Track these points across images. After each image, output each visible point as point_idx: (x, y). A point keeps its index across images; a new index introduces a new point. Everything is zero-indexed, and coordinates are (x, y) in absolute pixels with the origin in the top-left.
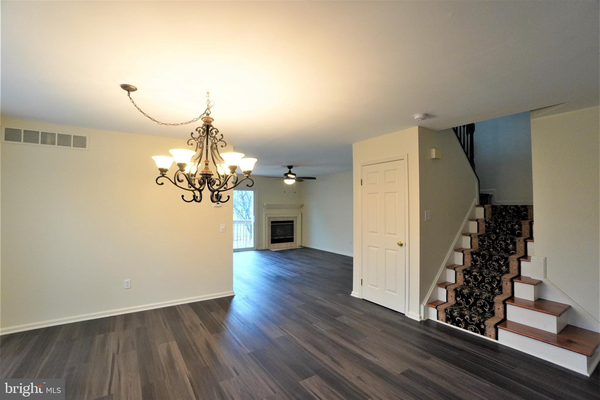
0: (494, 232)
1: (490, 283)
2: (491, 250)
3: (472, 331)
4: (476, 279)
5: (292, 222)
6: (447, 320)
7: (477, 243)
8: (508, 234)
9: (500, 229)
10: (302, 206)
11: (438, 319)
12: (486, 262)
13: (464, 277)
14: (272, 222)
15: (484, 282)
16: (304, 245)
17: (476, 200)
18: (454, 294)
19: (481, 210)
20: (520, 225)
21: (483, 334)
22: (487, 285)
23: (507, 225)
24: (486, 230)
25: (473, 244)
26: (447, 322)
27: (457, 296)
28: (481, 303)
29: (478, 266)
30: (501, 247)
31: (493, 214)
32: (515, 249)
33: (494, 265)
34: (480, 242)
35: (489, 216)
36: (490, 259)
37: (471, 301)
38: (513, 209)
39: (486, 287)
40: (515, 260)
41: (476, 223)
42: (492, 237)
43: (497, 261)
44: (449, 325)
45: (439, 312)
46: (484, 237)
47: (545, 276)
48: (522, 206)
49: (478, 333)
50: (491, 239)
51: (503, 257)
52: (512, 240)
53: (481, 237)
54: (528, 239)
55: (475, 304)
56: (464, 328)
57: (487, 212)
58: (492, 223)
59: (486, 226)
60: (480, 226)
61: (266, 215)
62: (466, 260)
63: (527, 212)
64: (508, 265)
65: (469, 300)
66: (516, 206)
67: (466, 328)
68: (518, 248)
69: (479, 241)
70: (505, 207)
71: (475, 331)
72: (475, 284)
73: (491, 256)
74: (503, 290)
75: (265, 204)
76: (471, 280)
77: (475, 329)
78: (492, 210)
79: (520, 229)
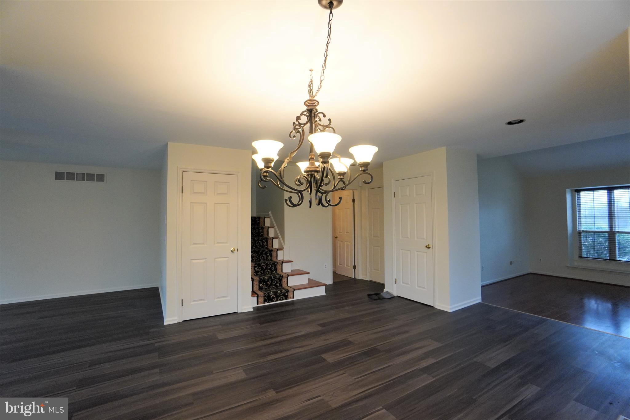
1: (270, 269)
4: (262, 269)
6: (265, 301)
11: (259, 304)
13: (254, 269)
15: (267, 269)
27: (260, 283)
28: (275, 282)
33: (264, 257)
39: (268, 272)
40: (276, 251)
43: (266, 254)
44: (267, 304)
45: (259, 298)
49: (284, 300)
55: (271, 284)
56: (276, 301)
65: (268, 282)
68: (269, 244)
72: (261, 272)
77: (282, 298)
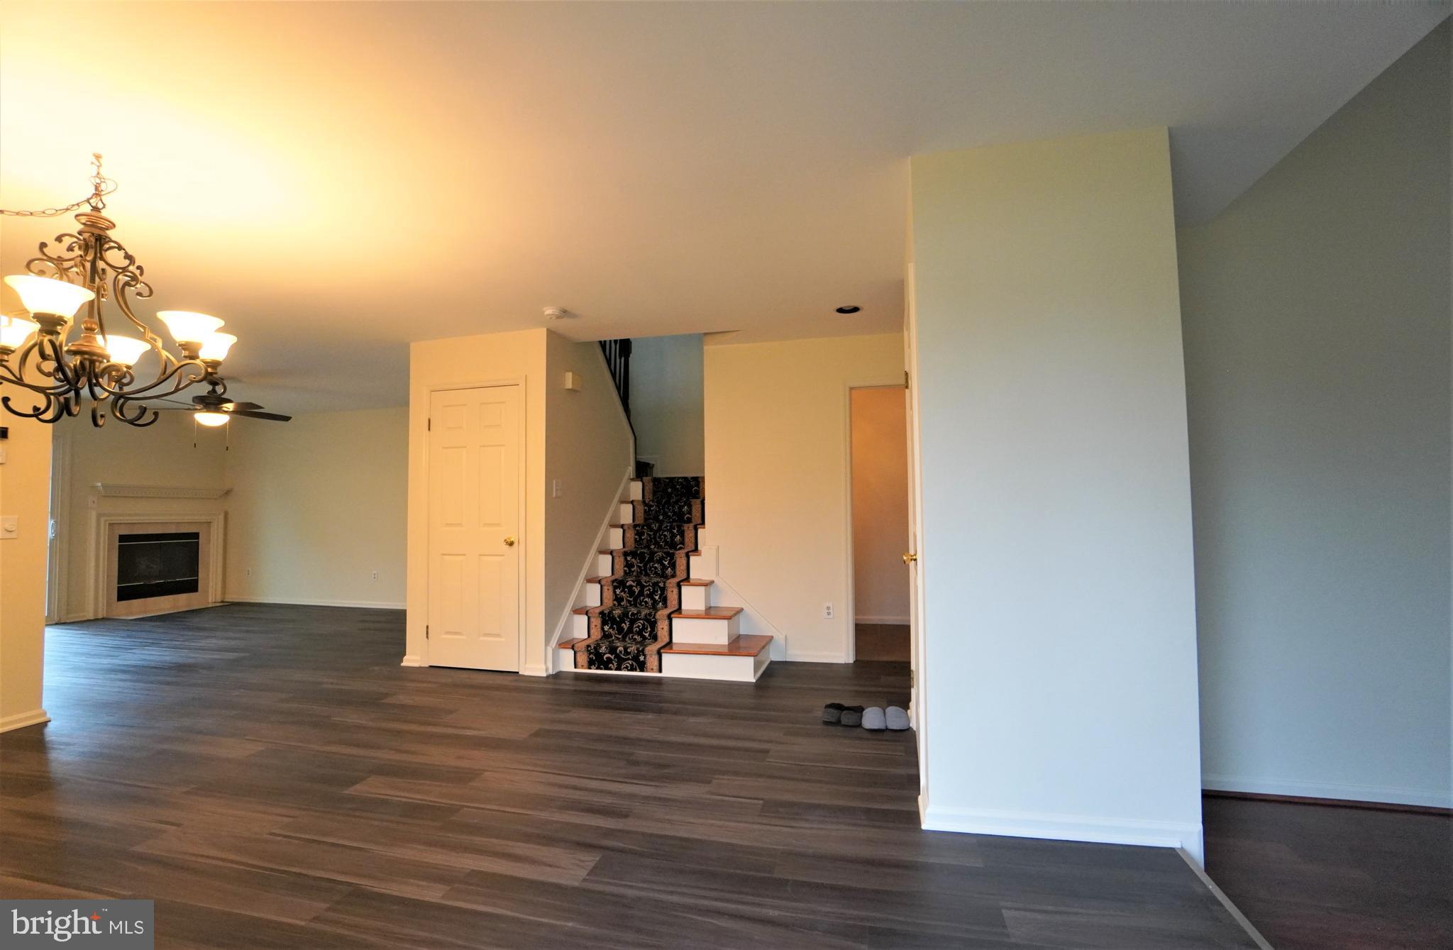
0: (656, 519)
1: (651, 596)
2: (652, 547)
3: (628, 670)
4: (631, 593)
5: (196, 535)
6: (591, 664)
7: (633, 539)
8: (674, 521)
9: (665, 514)
10: (228, 493)
11: (575, 667)
12: (645, 566)
13: (615, 592)
14: (123, 538)
15: (643, 595)
16: (231, 598)
17: (631, 470)
18: (600, 622)
19: (639, 484)
20: (690, 506)
21: (642, 670)
22: (647, 599)
23: (674, 507)
24: (645, 518)
25: (626, 540)
26: (590, 668)
27: (604, 623)
28: (639, 626)
29: (635, 574)
30: (665, 541)
31: (655, 493)
32: (683, 543)
33: (656, 568)
34: (636, 537)
35: (649, 497)
36: (651, 560)
37: (625, 627)
38: (682, 483)
39: (646, 602)
40: (683, 555)
41: (630, 506)
42: (653, 525)
43: (660, 561)
44: (594, 671)
45: (578, 655)
46: (643, 528)
47: (718, 574)
48: (692, 478)
49: (636, 670)
50: (651, 530)
51: (668, 554)
52: (679, 527)
53: (638, 528)
54: (699, 524)
55: (630, 630)
56: (616, 669)
57: (647, 488)
58: (652, 506)
59: (645, 510)
60: (636, 511)
61: (99, 516)
62: (617, 567)
63: (698, 487)
64: (673, 565)
65: (623, 624)
66: (685, 479)
67: (618, 669)
68: (686, 540)
69: (636, 535)
70: (672, 479)
71: (632, 669)
72: (629, 601)
73: (652, 554)
74: (669, 602)
75: (99, 484)
76: (624, 595)
77: (632, 665)
78: (654, 485)
79: (690, 512)
